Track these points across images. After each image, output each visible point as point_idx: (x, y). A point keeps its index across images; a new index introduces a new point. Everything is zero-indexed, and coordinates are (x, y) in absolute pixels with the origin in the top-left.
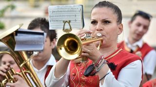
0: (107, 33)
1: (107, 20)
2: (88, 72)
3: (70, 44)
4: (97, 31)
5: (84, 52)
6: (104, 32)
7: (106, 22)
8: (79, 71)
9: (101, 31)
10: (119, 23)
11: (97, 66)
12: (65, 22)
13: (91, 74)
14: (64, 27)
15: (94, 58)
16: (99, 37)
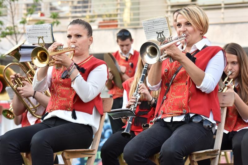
0: (79, 45)
1: (79, 34)
2: (64, 76)
3: (42, 55)
4: (71, 44)
5: (57, 61)
6: (77, 44)
7: (78, 36)
8: (58, 74)
9: (75, 43)
10: (89, 36)
11: (69, 71)
12: (39, 38)
13: (67, 77)
14: (39, 42)
15: (66, 65)
16: (73, 48)
